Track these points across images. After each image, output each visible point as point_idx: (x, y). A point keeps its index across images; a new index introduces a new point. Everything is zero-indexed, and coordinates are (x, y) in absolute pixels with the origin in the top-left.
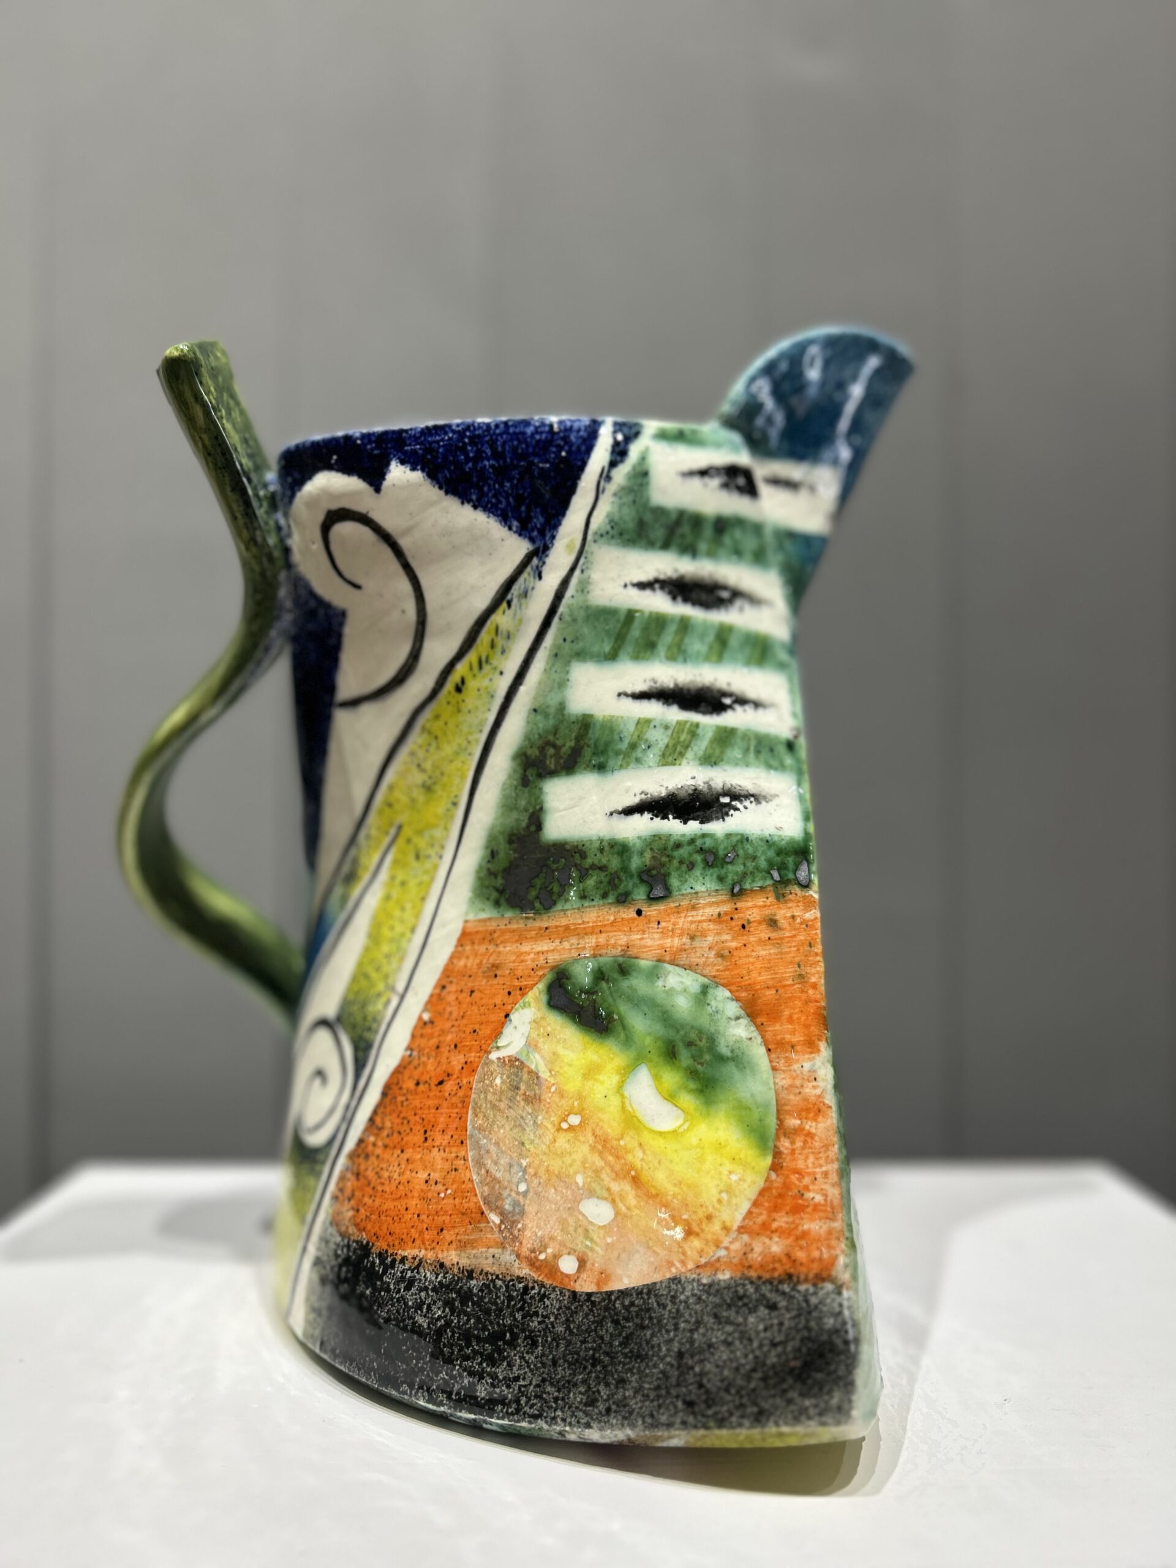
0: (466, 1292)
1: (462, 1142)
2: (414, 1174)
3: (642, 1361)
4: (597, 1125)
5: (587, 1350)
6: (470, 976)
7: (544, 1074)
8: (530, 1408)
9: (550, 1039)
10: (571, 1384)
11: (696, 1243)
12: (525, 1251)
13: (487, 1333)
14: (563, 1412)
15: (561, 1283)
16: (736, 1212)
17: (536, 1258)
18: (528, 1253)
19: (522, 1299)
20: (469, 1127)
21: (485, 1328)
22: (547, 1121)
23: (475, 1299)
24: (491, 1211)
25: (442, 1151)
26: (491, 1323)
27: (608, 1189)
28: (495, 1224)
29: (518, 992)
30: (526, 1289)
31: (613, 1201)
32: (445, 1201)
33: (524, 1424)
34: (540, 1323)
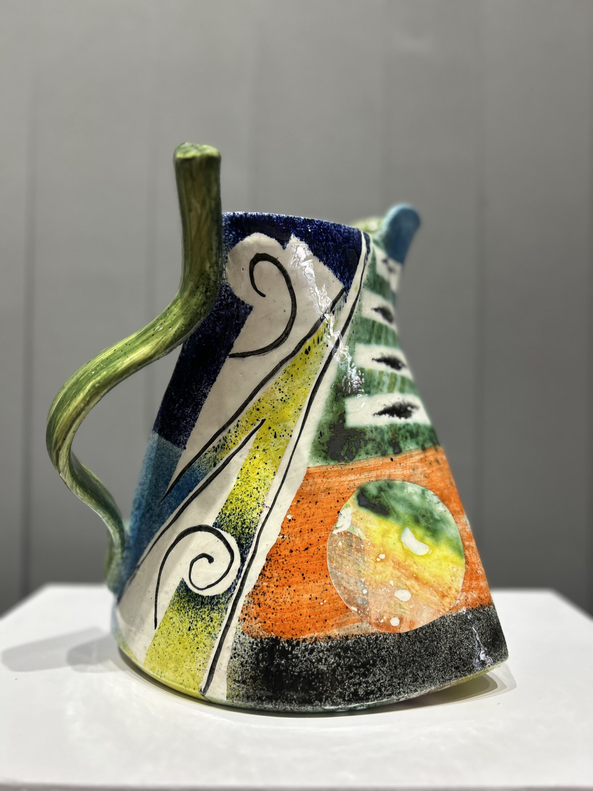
0: (346, 647)
1: (327, 576)
2: (301, 597)
3: (435, 656)
4: (393, 557)
5: (410, 658)
6: (314, 495)
7: (363, 537)
8: (387, 692)
9: (363, 521)
10: (405, 674)
11: (447, 600)
12: (373, 621)
13: (360, 663)
14: (403, 688)
15: (393, 631)
16: (459, 584)
17: (379, 623)
18: (375, 621)
19: (376, 643)
20: (329, 568)
21: (359, 661)
22: (370, 559)
23: (352, 649)
24: (351, 606)
25: (315, 582)
26: (362, 658)
27: (406, 585)
28: (355, 612)
29: (342, 500)
30: (377, 638)
31: (409, 590)
32: (324, 606)
33: (385, 700)
34: (386, 652)
